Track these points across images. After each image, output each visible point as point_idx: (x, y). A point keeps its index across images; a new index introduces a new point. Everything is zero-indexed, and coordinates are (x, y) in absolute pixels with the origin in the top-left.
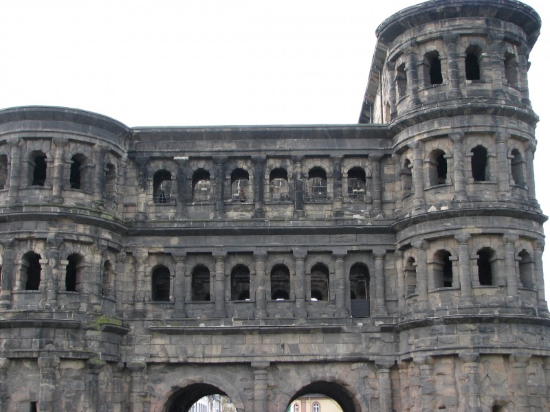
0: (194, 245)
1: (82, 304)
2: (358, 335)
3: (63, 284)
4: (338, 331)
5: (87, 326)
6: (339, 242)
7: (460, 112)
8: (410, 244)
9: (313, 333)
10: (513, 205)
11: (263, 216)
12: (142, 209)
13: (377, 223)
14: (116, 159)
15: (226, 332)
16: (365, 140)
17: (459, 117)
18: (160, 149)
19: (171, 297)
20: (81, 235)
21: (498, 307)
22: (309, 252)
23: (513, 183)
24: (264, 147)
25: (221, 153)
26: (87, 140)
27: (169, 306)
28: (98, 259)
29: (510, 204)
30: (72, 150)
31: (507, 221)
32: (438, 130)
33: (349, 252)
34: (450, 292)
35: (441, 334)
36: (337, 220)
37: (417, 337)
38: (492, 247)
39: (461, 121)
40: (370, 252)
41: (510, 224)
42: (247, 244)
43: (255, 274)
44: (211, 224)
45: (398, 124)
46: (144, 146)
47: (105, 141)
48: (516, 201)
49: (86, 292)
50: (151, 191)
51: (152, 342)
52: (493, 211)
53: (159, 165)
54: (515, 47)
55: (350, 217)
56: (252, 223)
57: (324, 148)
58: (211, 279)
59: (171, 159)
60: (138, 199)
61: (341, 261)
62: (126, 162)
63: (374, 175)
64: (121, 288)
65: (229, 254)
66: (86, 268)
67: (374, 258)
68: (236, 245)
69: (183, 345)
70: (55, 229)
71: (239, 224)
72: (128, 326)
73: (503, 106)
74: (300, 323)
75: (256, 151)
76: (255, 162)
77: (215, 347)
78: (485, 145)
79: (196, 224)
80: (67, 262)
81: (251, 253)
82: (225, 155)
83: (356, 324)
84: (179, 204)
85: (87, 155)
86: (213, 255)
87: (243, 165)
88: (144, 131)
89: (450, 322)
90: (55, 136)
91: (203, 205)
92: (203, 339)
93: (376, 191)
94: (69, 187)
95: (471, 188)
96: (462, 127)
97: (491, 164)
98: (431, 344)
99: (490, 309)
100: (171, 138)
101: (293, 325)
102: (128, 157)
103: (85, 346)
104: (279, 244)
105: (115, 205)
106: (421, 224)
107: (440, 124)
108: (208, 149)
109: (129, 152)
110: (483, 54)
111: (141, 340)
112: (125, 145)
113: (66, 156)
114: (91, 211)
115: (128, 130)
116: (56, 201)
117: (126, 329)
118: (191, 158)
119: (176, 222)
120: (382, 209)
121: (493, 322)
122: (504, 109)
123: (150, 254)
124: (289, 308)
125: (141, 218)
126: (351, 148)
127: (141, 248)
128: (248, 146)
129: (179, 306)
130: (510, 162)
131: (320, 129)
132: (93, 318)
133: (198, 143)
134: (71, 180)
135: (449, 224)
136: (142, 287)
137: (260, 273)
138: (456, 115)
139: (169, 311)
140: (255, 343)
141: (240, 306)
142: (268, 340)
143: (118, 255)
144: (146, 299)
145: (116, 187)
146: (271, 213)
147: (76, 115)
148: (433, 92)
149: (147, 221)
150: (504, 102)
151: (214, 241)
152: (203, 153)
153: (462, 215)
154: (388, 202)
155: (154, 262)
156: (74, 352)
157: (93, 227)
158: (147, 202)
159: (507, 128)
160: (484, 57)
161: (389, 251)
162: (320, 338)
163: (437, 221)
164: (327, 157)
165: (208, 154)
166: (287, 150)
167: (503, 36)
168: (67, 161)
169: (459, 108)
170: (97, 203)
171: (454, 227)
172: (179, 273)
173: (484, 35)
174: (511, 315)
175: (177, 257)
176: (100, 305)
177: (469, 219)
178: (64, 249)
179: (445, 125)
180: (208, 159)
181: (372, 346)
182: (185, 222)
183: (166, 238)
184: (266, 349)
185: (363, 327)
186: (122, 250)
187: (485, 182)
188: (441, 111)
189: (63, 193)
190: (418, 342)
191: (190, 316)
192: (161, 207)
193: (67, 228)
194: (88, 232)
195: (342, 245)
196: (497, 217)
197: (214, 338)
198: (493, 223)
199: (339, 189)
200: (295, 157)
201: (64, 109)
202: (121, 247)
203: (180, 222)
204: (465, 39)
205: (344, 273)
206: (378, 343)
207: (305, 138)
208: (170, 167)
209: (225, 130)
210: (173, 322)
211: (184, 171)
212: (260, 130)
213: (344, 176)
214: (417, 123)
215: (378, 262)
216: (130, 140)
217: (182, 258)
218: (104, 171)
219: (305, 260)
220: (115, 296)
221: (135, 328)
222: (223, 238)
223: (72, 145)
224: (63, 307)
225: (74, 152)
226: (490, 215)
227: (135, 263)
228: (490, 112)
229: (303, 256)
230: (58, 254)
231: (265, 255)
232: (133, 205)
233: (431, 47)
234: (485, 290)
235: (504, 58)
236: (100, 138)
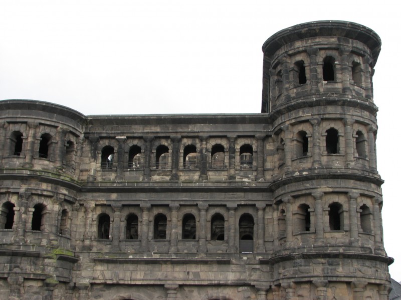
0: (127, 199)
1: (43, 240)
2: (243, 266)
3: (29, 225)
4: (228, 263)
5: (46, 256)
6: (231, 198)
7: (318, 104)
8: (281, 199)
9: (210, 264)
10: (356, 172)
11: (178, 179)
12: (92, 173)
13: (258, 184)
14: (75, 138)
15: (147, 262)
16: (253, 125)
17: (317, 107)
18: (106, 131)
19: (110, 236)
20: (45, 190)
21: (342, 246)
22: (209, 205)
23: (357, 155)
24: (180, 130)
25: (149, 134)
26: (53, 124)
27: (108, 243)
28: (57, 208)
29: (353, 171)
30: (41, 131)
31: (351, 183)
32: (301, 116)
33: (238, 205)
34: (308, 235)
35: (301, 266)
36: (230, 182)
37: (284, 268)
38: (340, 202)
39: (318, 110)
40: (254, 205)
41: (353, 185)
42: (165, 199)
43: (171, 221)
44: (140, 184)
45: (275, 113)
46: (96, 129)
47: (65, 125)
48: (358, 168)
49: (47, 231)
50: (100, 160)
51: (95, 269)
52: (340, 175)
53: (106, 143)
54: (360, 58)
55: (240, 180)
56: (169, 184)
57: (222, 130)
58: (139, 224)
59: (114, 138)
60: (90, 166)
61: (233, 212)
62: (83, 140)
63: (259, 150)
64: (75, 230)
65: (153, 206)
66: (47, 214)
67: (257, 210)
68: (157, 199)
69: (117, 271)
70: (26, 186)
71: (160, 185)
72: (78, 257)
73: (349, 100)
74: (201, 256)
75: (173, 132)
76: (173, 140)
77: (139, 273)
78: (336, 127)
79: (130, 184)
80: (33, 210)
81: (167, 205)
82: (152, 136)
83: (242, 258)
84: (118, 170)
85: (52, 134)
86: (140, 206)
87: (164, 143)
88: (95, 118)
89: (307, 257)
90: (29, 121)
91: (136, 171)
92: (131, 267)
93: (260, 162)
94: (38, 156)
95: (325, 159)
96: (319, 115)
97: (340, 141)
98: (293, 273)
99: (336, 248)
100: (115, 124)
101: (196, 258)
102: (84, 136)
103: (43, 270)
104: (188, 199)
105: (73, 170)
106: (289, 185)
107: (304, 113)
108: (140, 131)
109: (85, 133)
110: (336, 62)
111: (87, 267)
112: (82, 128)
113: (37, 135)
114: (52, 174)
115: (84, 117)
116: (27, 166)
117: (76, 258)
118: (128, 138)
119: (115, 182)
120: (263, 174)
121: (339, 257)
122: (350, 102)
123: (97, 205)
124: (194, 246)
125: (91, 179)
126: (242, 130)
127: (90, 201)
128: (168, 130)
129: (116, 243)
130: (355, 140)
131: (220, 117)
132: (50, 250)
133: (133, 127)
134: (40, 152)
135: (308, 185)
136: (90, 229)
137: (174, 220)
138: (315, 106)
139: (109, 246)
140: (168, 270)
141: (159, 244)
142: (178, 268)
143: (74, 205)
144: (93, 237)
145: (74, 158)
146: (183, 177)
147: (45, 106)
148: (300, 90)
149: (95, 182)
150: (350, 97)
151: (142, 196)
152: (136, 134)
153: (318, 178)
154: (268, 170)
155: (99, 211)
156: (34, 274)
157: (53, 185)
158: (96, 168)
159: (352, 115)
160: (336, 64)
161: (267, 205)
162: (215, 267)
163: (300, 183)
164: (225, 137)
165: (140, 135)
166: (196, 132)
167: (351, 49)
168: (37, 138)
169: (316, 101)
170: (57, 168)
171: (312, 187)
172: (117, 219)
173: (336, 49)
174: (352, 252)
175: (115, 207)
176: (57, 241)
177: (322, 181)
178: (32, 201)
179: (307, 113)
180: (140, 138)
181: (253, 275)
182: (121, 183)
183: (108, 194)
184: (176, 275)
185: (247, 260)
186: (77, 202)
187: (336, 154)
188: (304, 102)
189: (34, 160)
190: (285, 272)
191: (122, 250)
192: (106, 172)
193: (34, 185)
194: (49, 189)
195: (232, 200)
196: (343, 180)
197: (139, 266)
198: (340, 184)
199: (233, 160)
200: (201, 136)
201: (36, 101)
202: (76, 200)
203: (118, 183)
204: (322, 52)
205: (235, 221)
206: (258, 272)
207: (209, 123)
208: (113, 144)
209: (152, 118)
210: (110, 254)
211: (123, 146)
212: (177, 117)
213: (237, 150)
214: (288, 112)
215: (260, 213)
216: (87, 125)
217: (119, 208)
218: (65, 146)
219: (207, 210)
220: (70, 235)
221: (84, 259)
222: (148, 194)
223: (42, 127)
224: (29, 241)
225: (43, 132)
226: (338, 178)
227: (86, 211)
228: (340, 103)
229: (205, 208)
230: (27, 203)
231: (178, 207)
232: (87, 171)
233: (299, 58)
234: (334, 233)
235: (352, 66)
236: (62, 122)
